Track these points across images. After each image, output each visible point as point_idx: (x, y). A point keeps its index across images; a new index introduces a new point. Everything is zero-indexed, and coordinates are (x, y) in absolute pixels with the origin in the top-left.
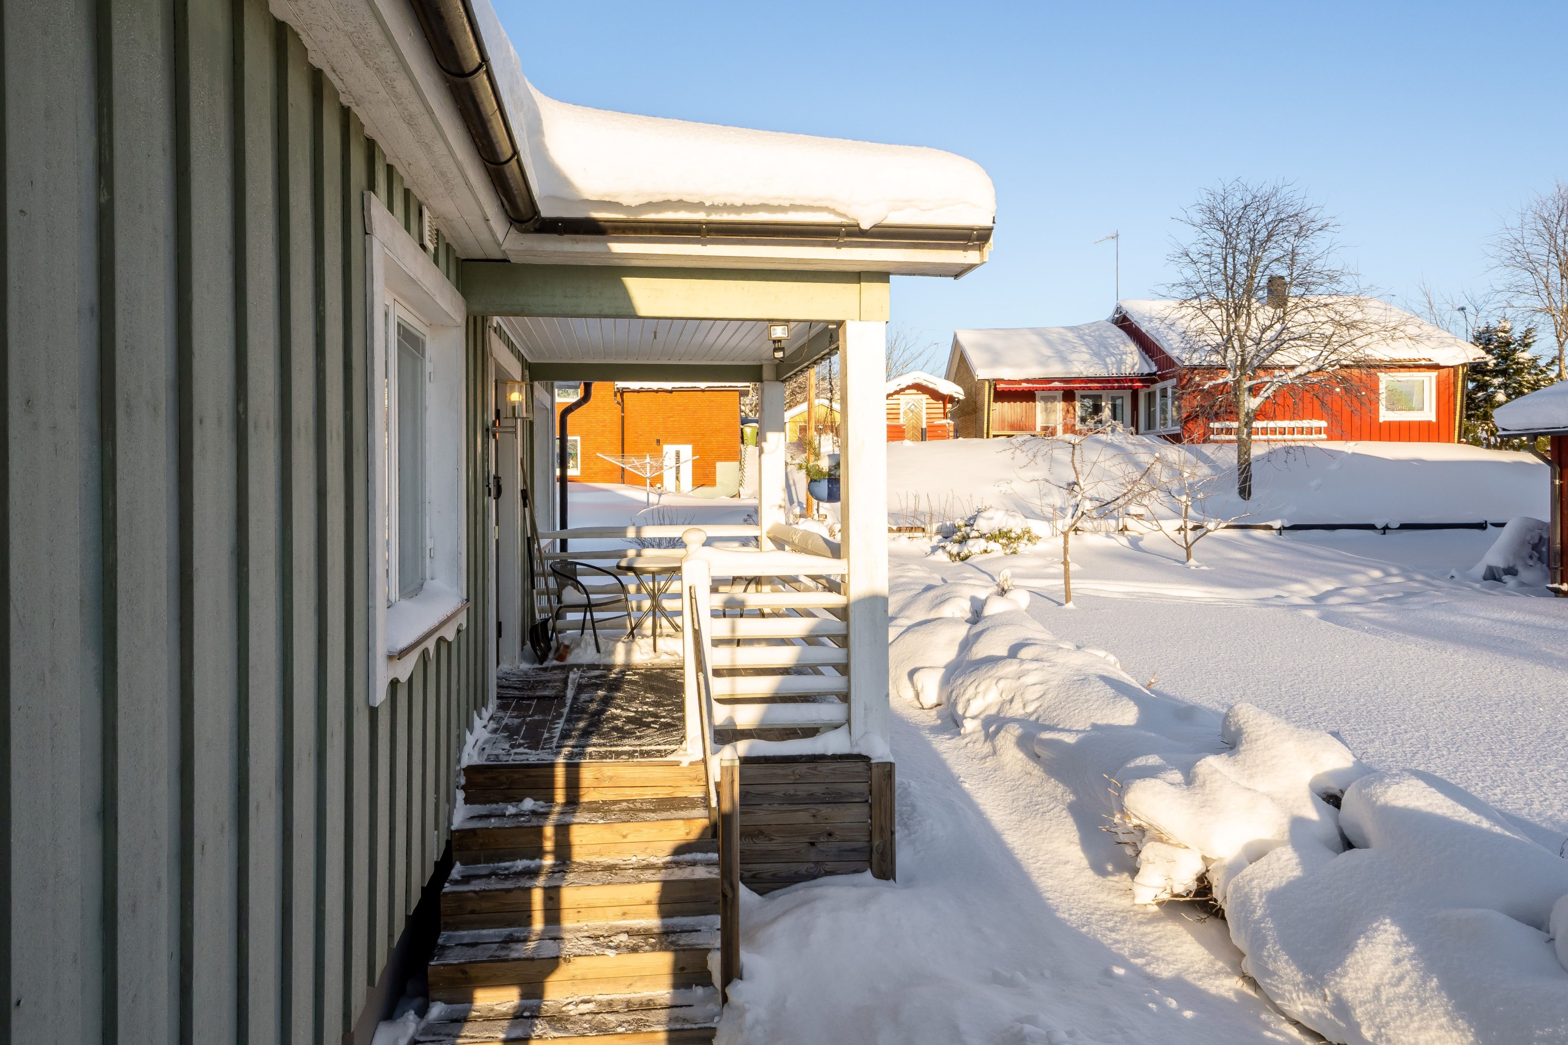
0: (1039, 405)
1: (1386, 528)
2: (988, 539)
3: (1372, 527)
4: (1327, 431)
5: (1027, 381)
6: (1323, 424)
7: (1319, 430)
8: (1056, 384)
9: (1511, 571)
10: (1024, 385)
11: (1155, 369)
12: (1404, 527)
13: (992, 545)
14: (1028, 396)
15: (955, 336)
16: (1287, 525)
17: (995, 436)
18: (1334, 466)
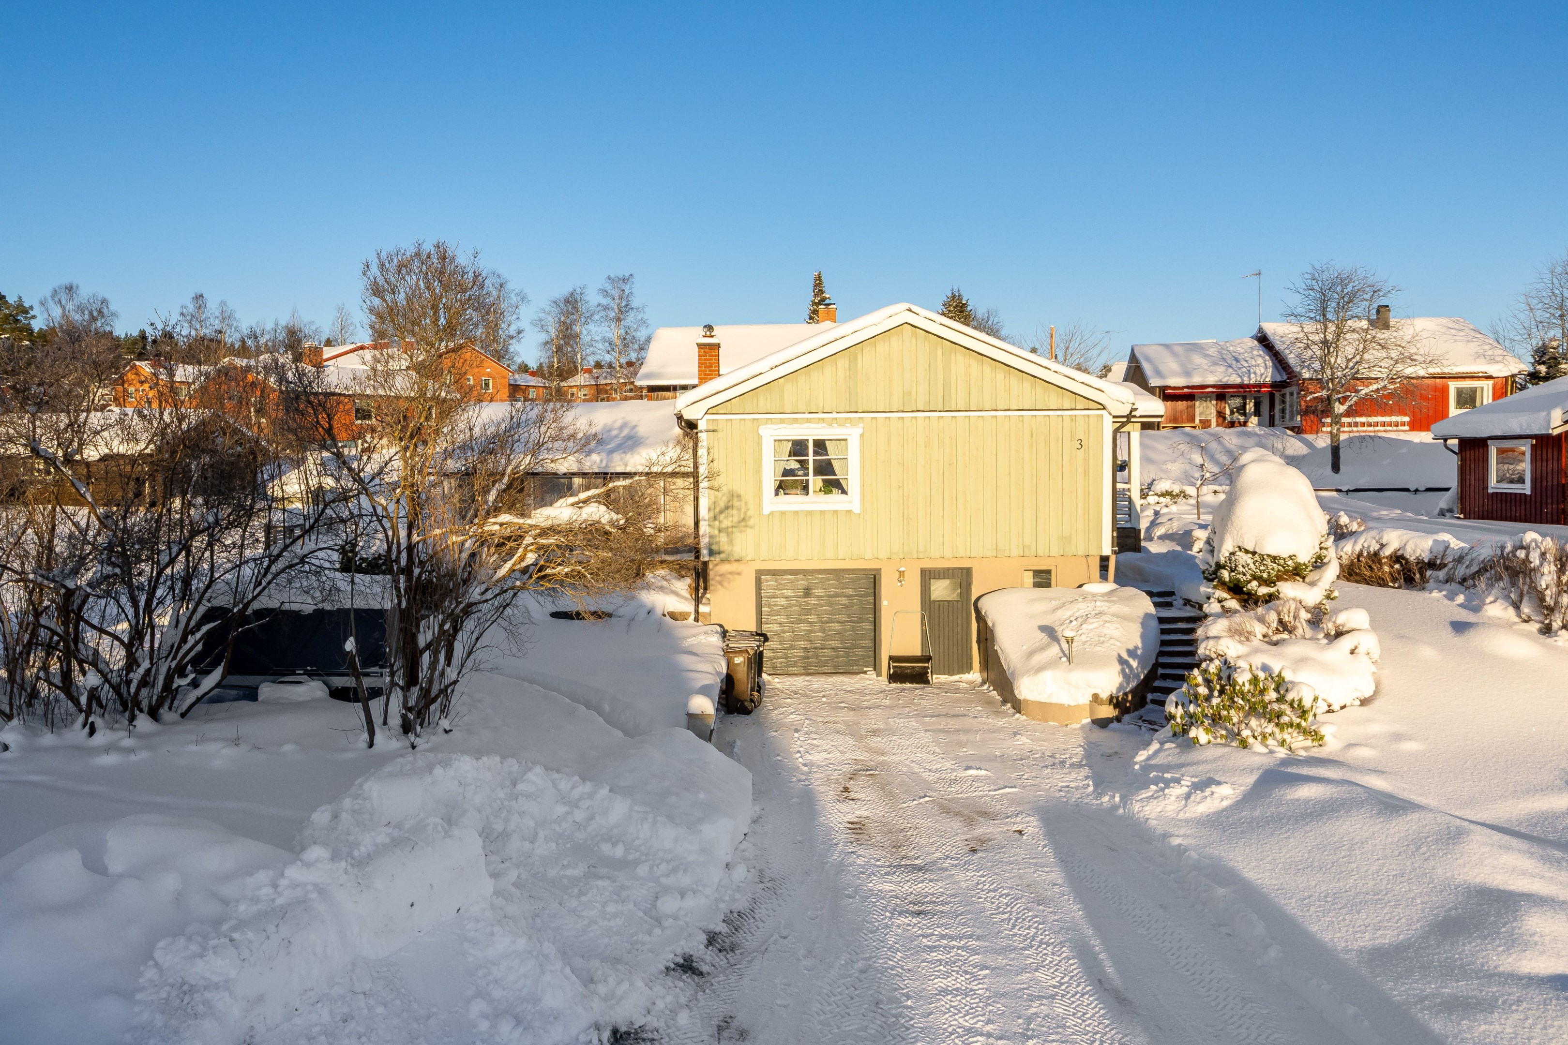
0: (1197, 403)
1: (1416, 491)
2: (1159, 496)
3: (1407, 490)
4: (1409, 424)
5: (1188, 387)
6: (1407, 419)
7: (1403, 424)
8: (1210, 389)
9: (1450, 511)
10: (1186, 390)
11: (1285, 377)
12: (1428, 490)
13: (1162, 499)
14: (1190, 397)
15: (1133, 350)
16: (1351, 489)
17: (1163, 427)
18: (1404, 450)
